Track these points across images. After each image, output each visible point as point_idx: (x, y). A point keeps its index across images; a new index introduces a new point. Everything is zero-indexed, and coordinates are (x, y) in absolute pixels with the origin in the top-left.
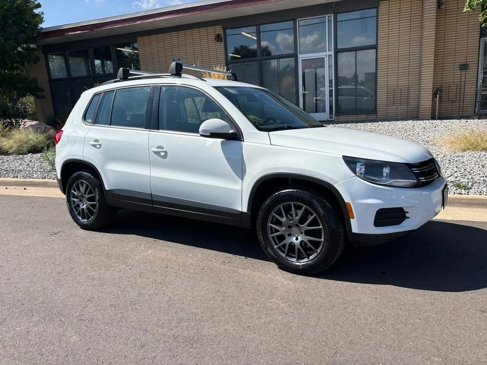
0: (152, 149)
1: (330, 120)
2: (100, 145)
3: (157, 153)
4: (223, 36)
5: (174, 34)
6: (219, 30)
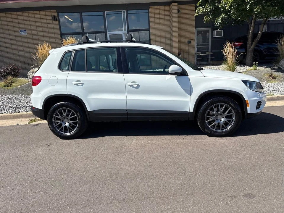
0: (128, 84)
2: (83, 84)
3: (132, 86)
6: (54, 13)
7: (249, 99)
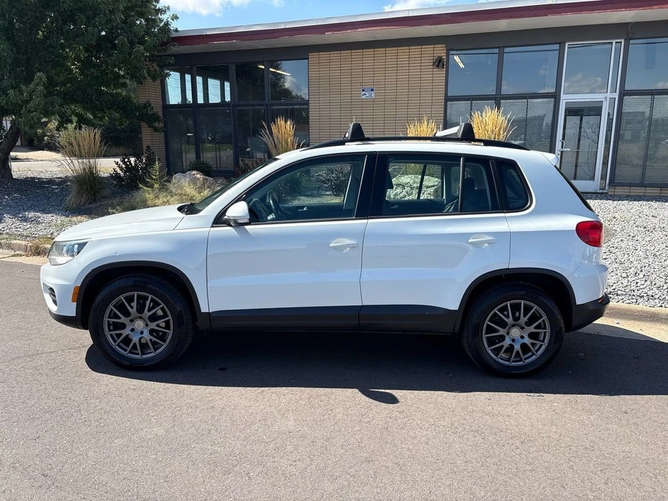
1: (601, 191)
4: (445, 60)
5: (369, 52)
6: (440, 51)
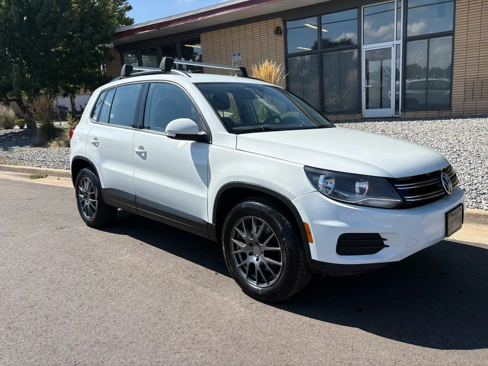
0: (135, 149)
1: (396, 116)
2: (98, 143)
3: (138, 153)
4: (283, 29)
5: (235, 28)
6: (279, 22)
7: (311, 219)
